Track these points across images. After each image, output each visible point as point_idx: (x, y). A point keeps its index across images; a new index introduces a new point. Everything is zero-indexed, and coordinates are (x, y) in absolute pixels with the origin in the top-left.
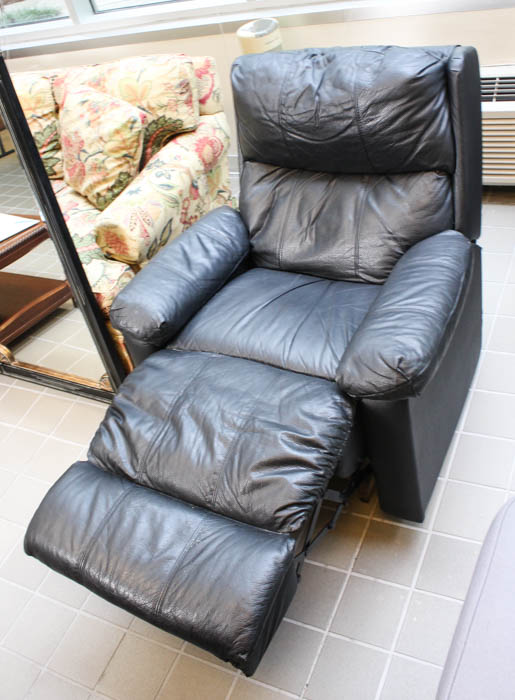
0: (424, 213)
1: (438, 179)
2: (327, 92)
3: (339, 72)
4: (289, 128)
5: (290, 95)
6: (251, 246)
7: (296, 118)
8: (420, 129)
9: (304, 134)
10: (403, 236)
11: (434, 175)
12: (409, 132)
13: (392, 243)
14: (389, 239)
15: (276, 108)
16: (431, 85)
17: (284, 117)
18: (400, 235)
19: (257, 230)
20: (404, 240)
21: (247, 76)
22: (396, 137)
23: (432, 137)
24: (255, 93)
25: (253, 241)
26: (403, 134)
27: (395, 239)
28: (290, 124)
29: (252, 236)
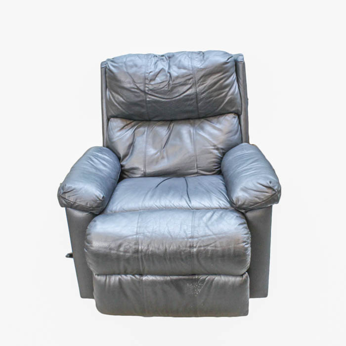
0: (231, 134)
1: (235, 117)
2: (174, 71)
3: (180, 61)
4: (150, 92)
5: (151, 74)
6: (122, 166)
7: (155, 86)
8: (227, 89)
9: (160, 96)
10: (222, 147)
11: (232, 115)
12: (222, 91)
13: (216, 152)
14: (214, 149)
15: (141, 81)
16: (231, 67)
17: (147, 86)
18: (220, 146)
19: (125, 156)
20: (222, 149)
21: (120, 64)
22: (215, 94)
23: (233, 94)
24: (128, 73)
25: (123, 163)
26: (219, 92)
27: (217, 149)
28: (151, 90)
29: (123, 159)
